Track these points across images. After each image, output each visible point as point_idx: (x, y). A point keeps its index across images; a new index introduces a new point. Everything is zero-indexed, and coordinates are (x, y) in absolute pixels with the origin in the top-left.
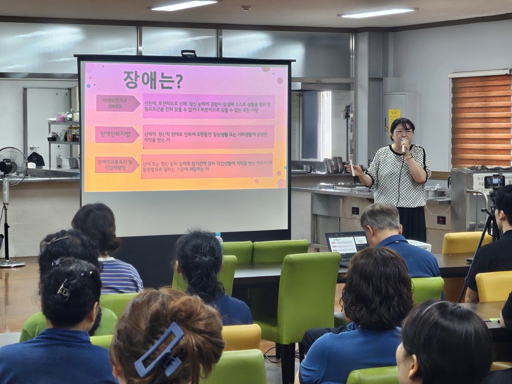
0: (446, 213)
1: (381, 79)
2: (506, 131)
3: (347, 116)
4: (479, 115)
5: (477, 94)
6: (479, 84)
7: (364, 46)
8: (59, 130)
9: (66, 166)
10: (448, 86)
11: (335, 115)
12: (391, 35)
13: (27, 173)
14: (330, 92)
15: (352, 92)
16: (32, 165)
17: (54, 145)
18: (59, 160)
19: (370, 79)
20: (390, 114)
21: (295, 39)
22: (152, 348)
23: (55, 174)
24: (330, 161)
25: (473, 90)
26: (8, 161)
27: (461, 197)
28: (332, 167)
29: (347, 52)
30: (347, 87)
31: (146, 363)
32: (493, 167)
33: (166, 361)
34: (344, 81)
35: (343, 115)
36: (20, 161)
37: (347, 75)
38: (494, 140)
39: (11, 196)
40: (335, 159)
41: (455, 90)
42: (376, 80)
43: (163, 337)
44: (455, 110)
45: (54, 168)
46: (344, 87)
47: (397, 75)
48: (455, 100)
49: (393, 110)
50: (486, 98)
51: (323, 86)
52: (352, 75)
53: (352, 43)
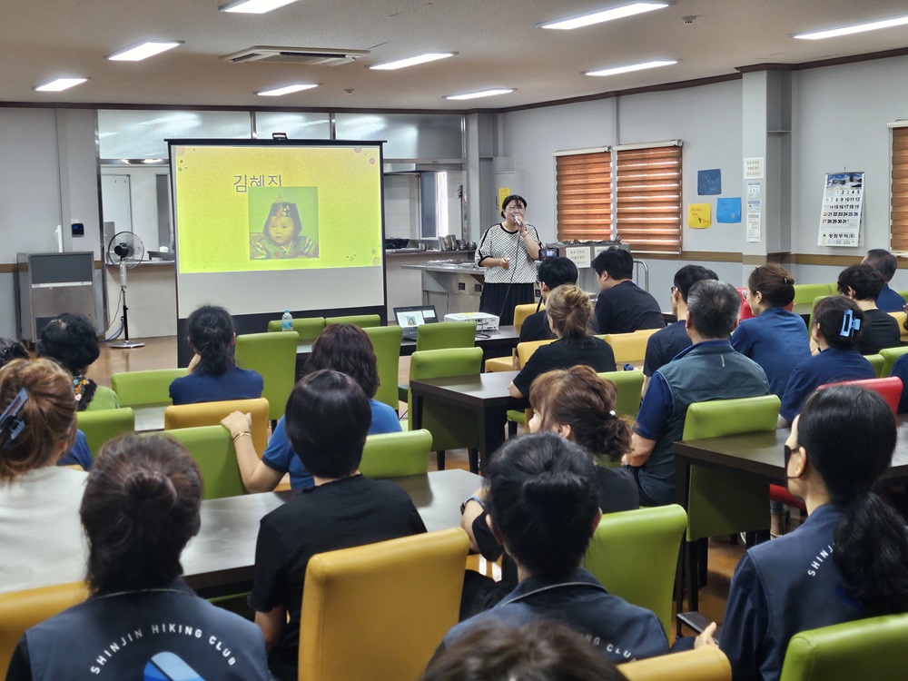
1: (491, 159)
2: (605, 206)
3: (461, 196)
5: (579, 172)
6: (580, 161)
7: (474, 128)
10: (554, 163)
11: (450, 195)
12: (500, 116)
14: (445, 173)
15: (464, 172)
19: (480, 159)
20: (500, 193)
21: (409, 122)
22: (4, 414)
24: (443, 239)
25: (575, 167)
26: (125, 245)
28: (446, 245)
29: (458, 134)
30: (460, 167)
32: (586, 241)
33: (12, 425)
34: (457, 161)
35: (457, 194)
37: (460, 156)
38: (595, 216)
39: (129, 279)
40: (449, 237)
41: (559, 168)
42: (487, 160)
43: (13, 403)
44: (559, 188)
46: (457, 168)
47: (506, 155)
48: (559, 178)
49: (503, 189)
50: (587, 175)
51: (439, 167)
52: (464, 155)
53: (463, 125)
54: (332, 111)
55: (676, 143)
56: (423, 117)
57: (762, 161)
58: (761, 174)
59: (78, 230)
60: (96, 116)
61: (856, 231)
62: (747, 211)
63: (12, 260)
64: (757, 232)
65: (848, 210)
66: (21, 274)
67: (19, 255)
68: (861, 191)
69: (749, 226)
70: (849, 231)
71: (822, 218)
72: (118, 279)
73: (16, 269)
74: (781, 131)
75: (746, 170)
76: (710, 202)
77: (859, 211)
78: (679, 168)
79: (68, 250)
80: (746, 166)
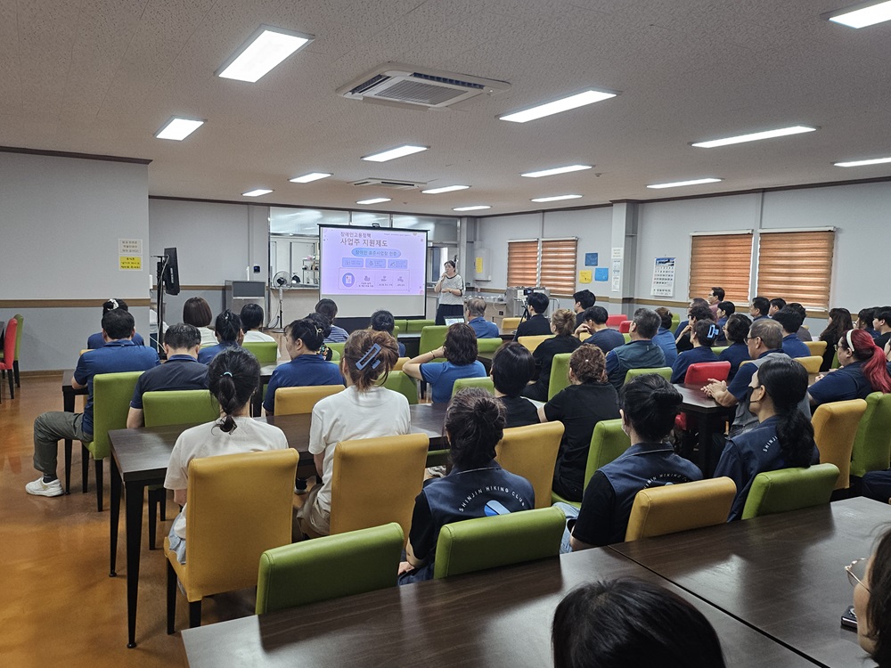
0: (504, 310)
1: (473, 242)
4: (521, 261)
5: (520, 251)
6: (522, 245)
7: (465, 225)
8: (308, 264)
9: (312, 283)
10: (507, 246)
12: (479, 220)
13: (292, 285)
14: (447, 248)
15: (458, 248)
16: (294, 282)
17: (305, 272)
18: (308, 279)
19: (467, 242)
20: (477, 260)
21: (430, 221)
22: (365, 356)
23: (306, 286)
25: (519, 248)
26: (283, 278)
27: (511, 301)
29: (456, 228)
30: (456, 246)
31: (362, 363)
33: (373, 361)
34: (454, 242)
36: (288, 279)
37: (456, 240)
38: (528, 274)
39: (283, 296)
41: (510, 249)
42: (470, 243)
43: (370, 351)
45: (305, 284)
46: (454, 246)
47: (481, 240)
50: (525, 253)
51: (445, 245)
52: (458, 239)
53: (459, 223)
54: (391, 213)
55: (574, 238)
56: (439, 219)
57: (622, 249)
58: (622, 257)
59: (257, 269)
60: (269, 210)
61: (671, 289)
62: (612, 275)
63: (222, 284)
64: (618, 286)
65: (667, 277)
66: (227, 291)
67: (226, 281)
68: (674, 267)
69: (613, 283)
70: (667, 288)
71: (653, 281)
72: (277, 297)
73: (224, 289)
74: (632, 234)
75: (613, 254)
76: (591, 270)
77: (673, 278)
78: (576, 251)
79: (252, 280)
80: (613, 252)
